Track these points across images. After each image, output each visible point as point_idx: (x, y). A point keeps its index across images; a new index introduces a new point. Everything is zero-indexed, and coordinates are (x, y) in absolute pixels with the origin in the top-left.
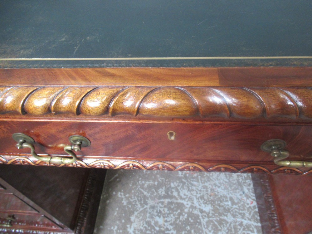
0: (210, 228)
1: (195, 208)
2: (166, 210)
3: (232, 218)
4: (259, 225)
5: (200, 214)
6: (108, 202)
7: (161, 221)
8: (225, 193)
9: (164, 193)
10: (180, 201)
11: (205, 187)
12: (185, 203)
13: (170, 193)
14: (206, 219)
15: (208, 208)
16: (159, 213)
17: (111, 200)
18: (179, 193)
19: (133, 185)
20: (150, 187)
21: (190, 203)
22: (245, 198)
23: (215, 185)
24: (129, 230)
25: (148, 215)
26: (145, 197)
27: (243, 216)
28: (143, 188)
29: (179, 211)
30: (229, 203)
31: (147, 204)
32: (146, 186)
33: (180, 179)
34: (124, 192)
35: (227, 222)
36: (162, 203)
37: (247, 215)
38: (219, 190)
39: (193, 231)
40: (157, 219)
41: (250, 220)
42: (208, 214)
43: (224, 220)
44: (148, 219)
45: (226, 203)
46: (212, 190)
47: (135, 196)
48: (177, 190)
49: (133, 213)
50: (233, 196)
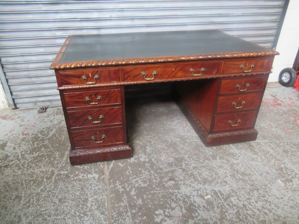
0: (181, 144)
1: (173, 140)
2: (161, 143)
3: (189, 140)
4: (200, 140)
5: (176, 142)
6: (133, 145)
7: (160, 146)
8: (184, 134)
9: (157, 138)
10: (166, 139)
11: (174, 134)
12: (168, 140)
13: (160, 138)
14: (179, 142)
15: (178, 139)
16: (158, 144)
17: (135, 144)
18: (164, 137)
19: (142, 138)
20: (150, 138)
21: (170, 139)
22: (192, 134)
23: (179, 133)
24: (147, 151)
25: (154, 146)
26: (150, 141)
27: (193, 139)
28: (148, 138)
29: (167, 142)
30: (187, 137)
31: (152, 142)
32: (149, 138)
33: (163, 133)
34: (139, 141)
35: (187, 142)
36: (158, 141)
37: (195, 138)
38: (181, 134)
39: (175, 146)
40: (158, 146)
41: (196, 139)
42: (179, 141)
43: (186, 141)
44: (154, 147)
45: (185, 137)
46: (178, 134)
47: (145, 141)
48: (163, 136)
49: (147, 146)
50: (187, 134)
